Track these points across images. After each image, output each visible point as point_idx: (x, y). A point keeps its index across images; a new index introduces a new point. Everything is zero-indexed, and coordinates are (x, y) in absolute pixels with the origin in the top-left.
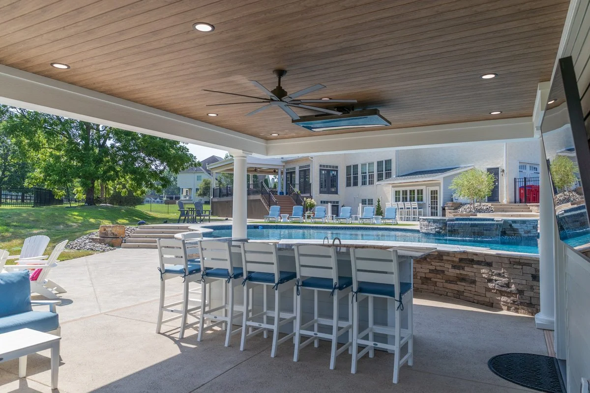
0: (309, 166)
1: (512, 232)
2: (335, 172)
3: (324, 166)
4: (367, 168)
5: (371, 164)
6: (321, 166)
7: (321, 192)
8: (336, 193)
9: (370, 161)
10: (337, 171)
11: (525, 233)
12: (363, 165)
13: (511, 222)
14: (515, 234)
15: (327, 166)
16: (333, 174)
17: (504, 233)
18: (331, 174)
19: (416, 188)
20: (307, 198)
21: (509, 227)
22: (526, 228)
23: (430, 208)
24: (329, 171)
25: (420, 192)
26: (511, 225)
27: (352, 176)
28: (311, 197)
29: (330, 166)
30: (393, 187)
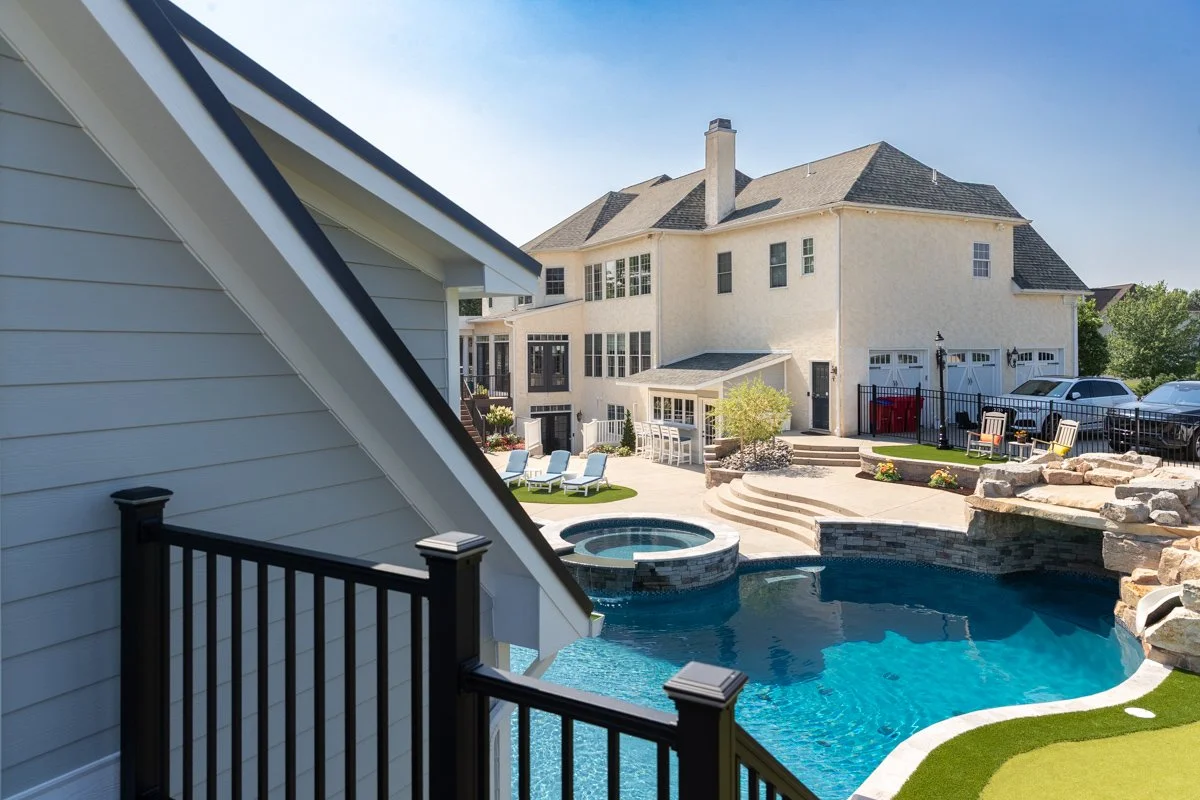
0: (506, 337)
1: (655, 583)
2: (563, 347)
3: (538, 337)
4: (616, 345)
5: (621, 337)
6: (530, 338)
7: (531, 389)
8: (565, 388)
9: (621, 331)
10: (566, 345)
11: (683, 583)
12: (610, 337)
13: (653, 565)
14: (661, 586)
15: (545, 337)
16: (559, 352)
17: (638, 586)
18: (553, 351)
19: (684, 397)
20: (498, 403)
21: (650, 574)
22: (687, 573)
23: (704, 439)
24: (548, 347)
25: (690, 405)
26: (653, 571)
27: (593, 355)
28: (508, 403)
29: (551, 337)
30: (651, 389)
